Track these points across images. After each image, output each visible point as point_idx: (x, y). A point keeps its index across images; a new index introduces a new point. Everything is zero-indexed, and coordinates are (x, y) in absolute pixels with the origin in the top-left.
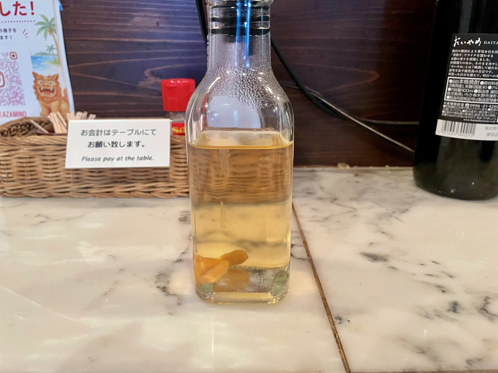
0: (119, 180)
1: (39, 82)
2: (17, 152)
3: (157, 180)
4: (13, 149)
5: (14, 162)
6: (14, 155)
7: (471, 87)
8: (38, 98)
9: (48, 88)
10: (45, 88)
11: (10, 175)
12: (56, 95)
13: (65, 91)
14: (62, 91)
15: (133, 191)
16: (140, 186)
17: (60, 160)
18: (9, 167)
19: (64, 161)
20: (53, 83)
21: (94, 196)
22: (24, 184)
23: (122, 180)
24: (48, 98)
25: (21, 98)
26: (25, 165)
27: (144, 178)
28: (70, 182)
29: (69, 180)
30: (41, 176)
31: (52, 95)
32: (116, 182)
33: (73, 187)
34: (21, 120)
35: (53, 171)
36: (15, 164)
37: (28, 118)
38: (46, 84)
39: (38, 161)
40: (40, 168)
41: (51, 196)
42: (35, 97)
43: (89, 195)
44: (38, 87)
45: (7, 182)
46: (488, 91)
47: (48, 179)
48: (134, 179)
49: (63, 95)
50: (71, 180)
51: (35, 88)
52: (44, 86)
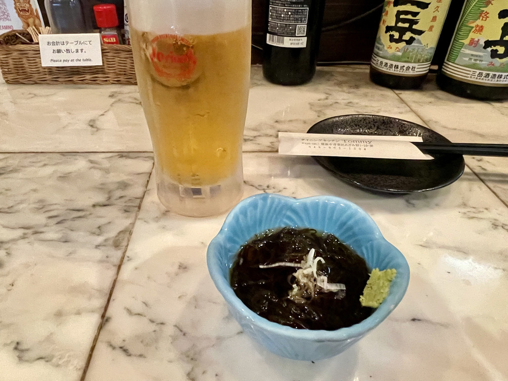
0: (75, 73)
1: (18, 4)
2: (12, 55)
3: (97, 72)
4: (8, 53)
5: (11, 62)
6: (9, 57)
7: (280, 13)
8: (19, 16)
9: (24, 9)
10: (22, 8)
11: (9, 70)
12: (31, 14)
13: (36, 10)
14: (34, 11)
15: (85, 80)
16: (88, 77)
17: (38, 60)
18: (8, 64)
19: (41, 61)
20: (28, 5)
21: (62, 83)
22: (19, 75)
23: (76, 73)
24: (26, 16)
25: (8, 16)
26: (17, 63)
27: (90, 71)
28: (46, 74)
29: (45, 73)
30: (28, 70)
31: (28, 14)
32: (74, 74)
33: (48, 77)
34: (10, 32)
35: (34, 67)
36: (12, 63)
37: (14, 31)
38: (23, 6)
39: (25, 61)
40: (26, 66)
41: (36, 83)
42: (17, 15)
43: (59, 82)
44: (18, 9)
45: (8, 74)
46: (289, 16)
47: (32, 72)
48: (84, 72)
49: (35, 14)
50: (47, 73)
51: (16, 8)
52: (21, 7)
